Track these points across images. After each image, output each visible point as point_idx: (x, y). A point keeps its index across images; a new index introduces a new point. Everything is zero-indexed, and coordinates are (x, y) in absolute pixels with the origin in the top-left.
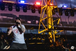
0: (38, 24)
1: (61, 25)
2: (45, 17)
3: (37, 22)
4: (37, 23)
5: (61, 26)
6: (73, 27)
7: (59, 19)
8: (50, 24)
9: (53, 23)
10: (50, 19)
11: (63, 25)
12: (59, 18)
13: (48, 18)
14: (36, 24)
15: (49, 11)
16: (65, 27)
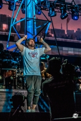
0: (7, 30)
1: (53, 35)
2: (21, 19)
3: (5, 26)
4: (4, 29)
5: (52, 37)
6: (76, 41)
7: (50, 24)
8: (30, 32)
9: (35, 30)
10: (30, 21)
11: (55, 37)
12: (50, 22)
13: (27, 21)
14: (2, 31)
15: (29, 6)
16: (60, 39)
